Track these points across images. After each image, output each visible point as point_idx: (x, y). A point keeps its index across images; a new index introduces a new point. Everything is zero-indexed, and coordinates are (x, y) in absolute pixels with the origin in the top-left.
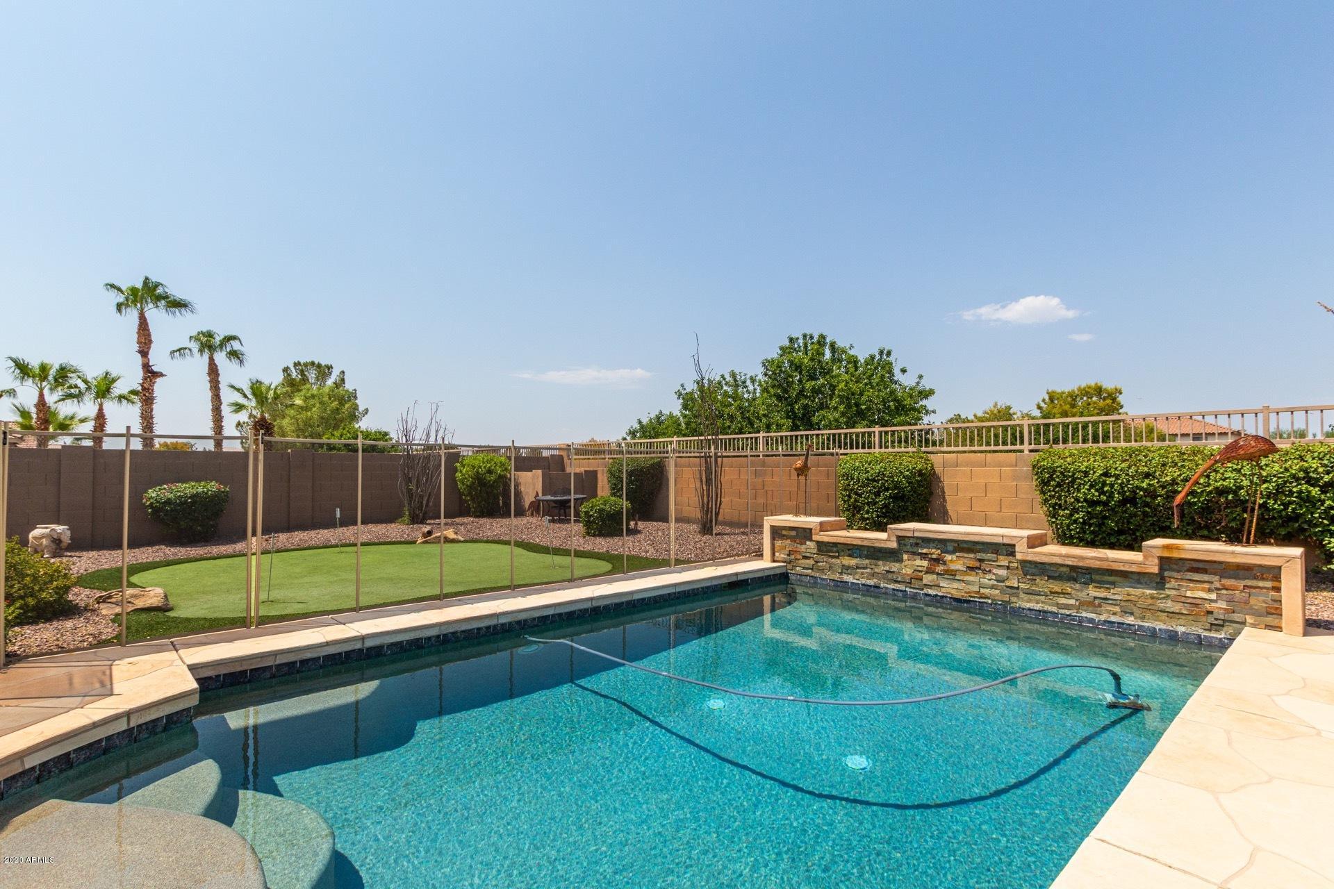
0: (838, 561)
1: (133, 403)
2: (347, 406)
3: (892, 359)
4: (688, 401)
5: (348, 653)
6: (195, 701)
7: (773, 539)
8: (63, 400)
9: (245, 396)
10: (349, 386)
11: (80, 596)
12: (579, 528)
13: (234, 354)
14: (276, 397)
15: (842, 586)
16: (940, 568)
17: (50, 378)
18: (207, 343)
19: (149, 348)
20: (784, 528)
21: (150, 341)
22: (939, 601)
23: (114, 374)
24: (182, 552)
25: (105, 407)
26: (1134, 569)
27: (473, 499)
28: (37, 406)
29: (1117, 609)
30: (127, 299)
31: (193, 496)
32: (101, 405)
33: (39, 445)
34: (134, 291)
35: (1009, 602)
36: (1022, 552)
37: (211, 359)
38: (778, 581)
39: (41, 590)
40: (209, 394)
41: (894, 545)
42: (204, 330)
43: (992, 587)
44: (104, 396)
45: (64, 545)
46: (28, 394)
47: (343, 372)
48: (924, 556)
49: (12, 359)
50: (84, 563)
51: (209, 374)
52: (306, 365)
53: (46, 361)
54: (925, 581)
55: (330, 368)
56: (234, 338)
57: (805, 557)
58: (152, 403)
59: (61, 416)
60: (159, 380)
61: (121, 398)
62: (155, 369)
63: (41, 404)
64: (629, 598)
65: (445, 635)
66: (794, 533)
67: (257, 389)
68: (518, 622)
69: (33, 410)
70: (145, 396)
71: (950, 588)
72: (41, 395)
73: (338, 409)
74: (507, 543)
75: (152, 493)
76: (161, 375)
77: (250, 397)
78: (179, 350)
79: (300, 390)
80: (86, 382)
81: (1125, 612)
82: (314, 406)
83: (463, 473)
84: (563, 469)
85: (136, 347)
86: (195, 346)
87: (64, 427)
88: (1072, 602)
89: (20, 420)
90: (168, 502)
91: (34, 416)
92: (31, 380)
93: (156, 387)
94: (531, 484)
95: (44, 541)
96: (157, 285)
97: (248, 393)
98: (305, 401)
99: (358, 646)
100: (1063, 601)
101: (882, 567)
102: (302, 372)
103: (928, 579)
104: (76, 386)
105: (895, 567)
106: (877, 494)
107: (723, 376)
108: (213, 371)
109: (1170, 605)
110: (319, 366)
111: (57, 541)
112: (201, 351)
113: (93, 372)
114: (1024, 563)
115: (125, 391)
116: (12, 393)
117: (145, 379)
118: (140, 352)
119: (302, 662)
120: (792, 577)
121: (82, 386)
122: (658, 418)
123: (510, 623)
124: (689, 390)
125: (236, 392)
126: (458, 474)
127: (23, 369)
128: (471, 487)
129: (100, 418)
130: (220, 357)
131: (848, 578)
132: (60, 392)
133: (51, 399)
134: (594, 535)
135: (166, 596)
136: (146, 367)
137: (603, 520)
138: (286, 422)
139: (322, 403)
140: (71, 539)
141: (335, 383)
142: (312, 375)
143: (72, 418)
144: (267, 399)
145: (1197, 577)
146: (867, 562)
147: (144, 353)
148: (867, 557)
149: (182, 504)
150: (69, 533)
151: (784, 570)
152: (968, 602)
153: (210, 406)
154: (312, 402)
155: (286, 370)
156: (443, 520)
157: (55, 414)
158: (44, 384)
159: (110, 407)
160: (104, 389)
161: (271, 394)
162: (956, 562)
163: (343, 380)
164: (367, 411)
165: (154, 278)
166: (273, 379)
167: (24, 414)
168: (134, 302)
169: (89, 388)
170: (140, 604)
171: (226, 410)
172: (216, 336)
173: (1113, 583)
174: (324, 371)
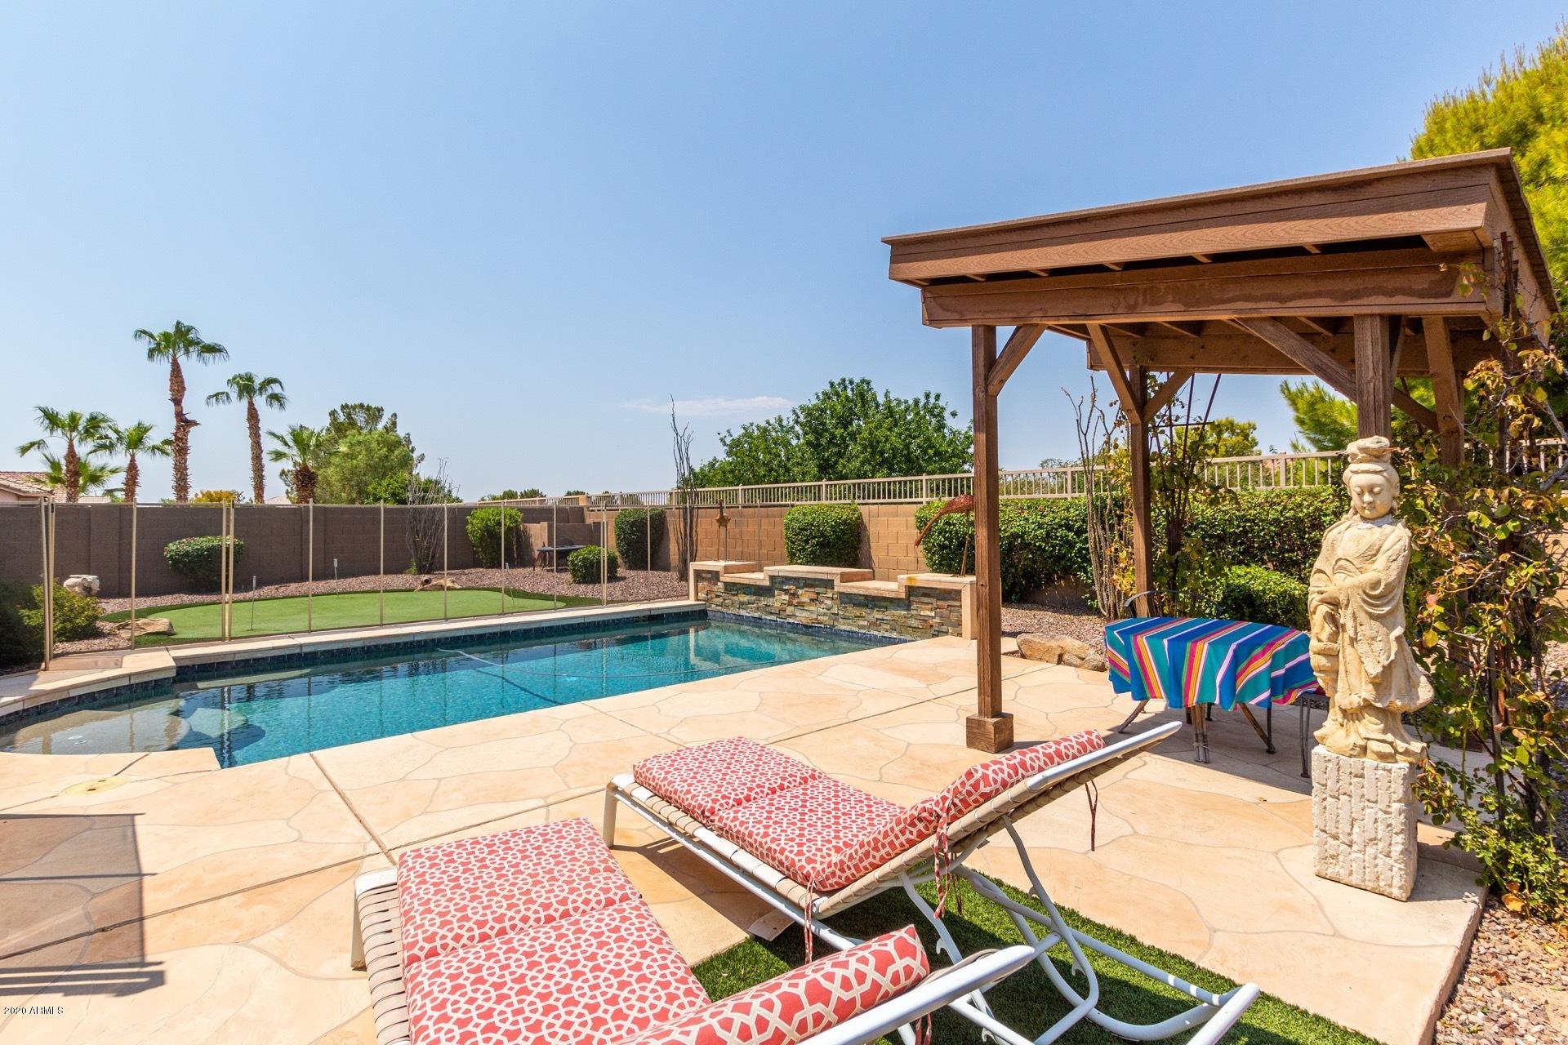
0: (735, 598)
1: (167, 454)
2: (396, 452)
3: (941, 403)
4: (734, 447)
5: (290, 656)
6: (173, 674)
7: (696, 581)
8: (95, 451)
9: (286, 444)
10: (401, 432)
11: (107, 626)
12: (568, 576)
13: (275, 397)
14: (318, 445)
15: (740, 619)
16: (795, 602)
17: (80, 428)
18: (246, 386)
19: (182, 396)
20: (704, 571)
21: (184, 389)
22: (795, 627)
23: (147, 424)
24: (197, 598)
25: (137, 457)
26: (893, 595)
27: (484, 551)
28: (66, 458)
29: (888, 627)
30: (159, 344)
31: (209, 549)
32: (133, 456)
33: (69, 499)
34: (166, 336)
35: (833, 626)
36: (839, 586)
37: (251, 404)
38: (698, 617)
39: (76, 617)
40: (249, 441)
41: (767, 583)
42: (243, 373)
43: (824, 615)
44: (136, 447)
45: (94, 592)
46: (58, 446)
47: (395, 415)
48: (786, 592)
49: (40, 408)
50: (111, 606)
51: (249, 420)
52: (354, 407)
53: (76, 410)
54: (788, 612)
55: (380, 410)
56: (275, 381)
57: (717, 596)
58: (186, 454)
59: (92, 468)
60: (192, 429)
61: (154, 448)
62: (189, 417)
63: (71, 455)
64: (538, 626)
65: (369, 647)
66: (709, 576)
67: (300, 438)
68: (433, 640)
69: (63, 462)
70: (179, 446)
71: (802, 617)
72: (71, 446)
73: (386, 457)
74: (499, 590)
75: (172, 546)
76: (195, 423)
77: (291, 444)
78: (216, 395)
79: (345, 437)
80: (117, 432)
81: (894, 629)
82: (360, 453)
83: (474, 525)
84: (583, 520)
85: (169, 395)
86: (233, 392)
87: (95, 479)
88: (866, 623)
89: (49, 470)
90: (187, 554)
91: (64, 468)
92: (59, 430)
93: (190, 437)
94: (539, 535)
95: (77, 589)
96: (190, 329)
97: (289, 439)
98: (350, 448)
99: (297, 651)
100: (861, 623)
101: (764, 601)
102: (349, 416)
103: (790, 610)
104: (107, 437)
105: (770, 601)
106: (807, 542)
107: (768, 422)
108: (253, 416)
109: (914, 623)
110: (369, 408)
111: (88, 590)
112: (240, 396)
113: (126, 424)
114: (841, 594)
115: (157, 442)
116: (39, 444)
117: (178, 428)
118: (173, 400)
119: (255, 660)
120: (710, 613)
121: (114, 436)
122: (712, 465)
123: (425, 641)
124: (735, 436)
125: (275, 440)
126: (469, 527)
127: (52, 419)
128: (482, 539)
129: (133, 470)
130: (260, 401)
131: (743, 612)
132: (90, 445)
133: (83, 450)
134: (579, 583)
135: (170, 625)
136: (180, 415)
137: (586, 568)
138: (331, 471)
139: (369, 450)
140: (100, 587)
141: (385, 427)
142: (360, 418)
143: (102, 469)
144: (308, 446)
145: (926, 600)
146: (754, 598)
147: (177, 401)
148: (755, 594)
149: (199, 556)
150: (98, 582)
151: (703, 608)
152: (811, 627)
153: (249, 454)
154: (358, 449)
155: (333, 413)
156: (446, 572)
157: (85, 465)
158: (74, 434)
159: (142, 458)
160: (136, 440)
161: (313, 441)
162: (805, 595)
163: (394, 424)
164: (422, 457)
165: (186, 323)
166: (319, 424)
167: (55, 465)
168: (167, 347)
169: (120, 439)
170: (150, 630)
171: (266, 458)
172: (255, 378)
173: (886, 608)
174: (374, 414)
